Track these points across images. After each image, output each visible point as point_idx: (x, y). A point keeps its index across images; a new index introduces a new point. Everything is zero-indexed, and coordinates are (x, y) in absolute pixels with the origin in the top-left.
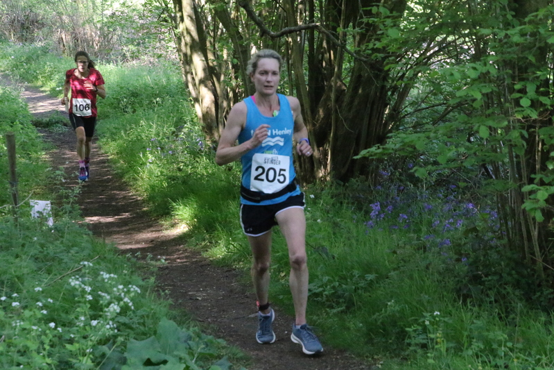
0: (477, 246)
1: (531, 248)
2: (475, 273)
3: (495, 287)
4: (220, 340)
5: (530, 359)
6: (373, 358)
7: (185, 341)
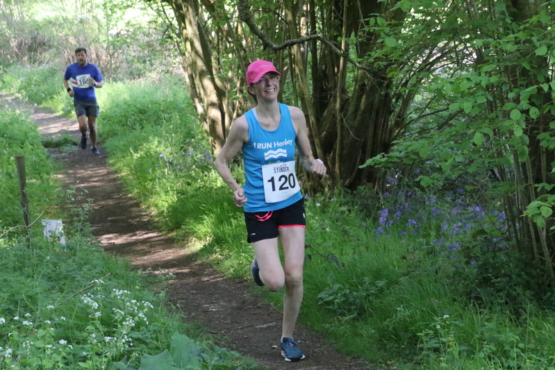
0: (485, 249)
1: (540, 248)
2: (485, 275)
3: (505, 289)
4: (233, 352)
5: (542, 359)
6: (386, 364)
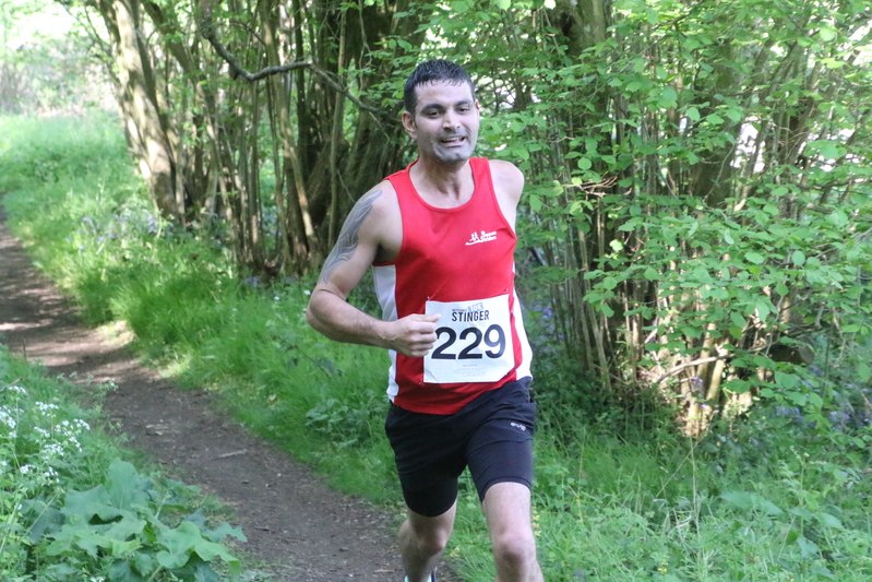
1: (595, 354)
3: (550, 407)
4: (192, 487)
5: (596, 499)
7: (145, 491)
